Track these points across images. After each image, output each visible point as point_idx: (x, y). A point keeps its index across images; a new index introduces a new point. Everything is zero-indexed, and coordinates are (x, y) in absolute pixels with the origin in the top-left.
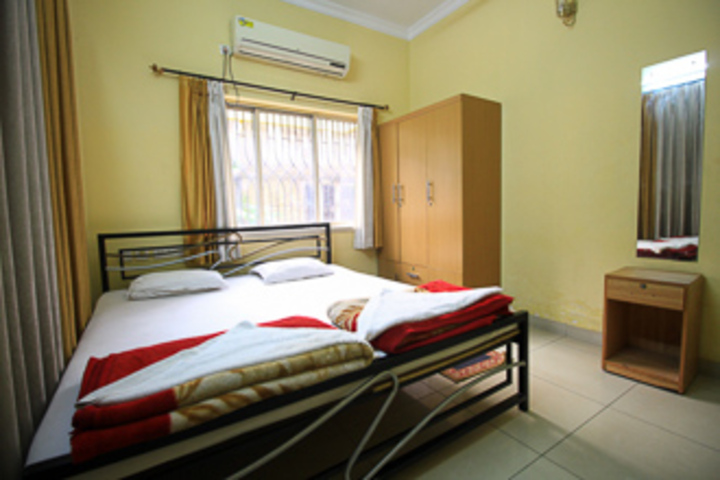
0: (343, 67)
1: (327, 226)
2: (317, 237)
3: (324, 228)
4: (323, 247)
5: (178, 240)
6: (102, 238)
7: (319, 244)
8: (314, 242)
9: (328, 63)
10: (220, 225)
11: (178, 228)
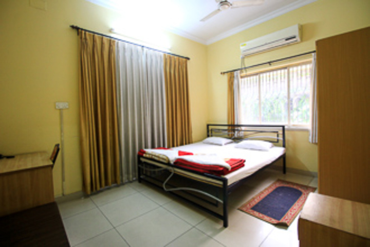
0: (294, 37)
1: (283, 127)
2: (277, 132)
3: (281, 128)
4: (281, 138)
5: (226, 128)
6: (208, 126)
7: (278, 136)
8: (276, 134)
9: (284, 40)
10: (236, 123)
11: (226, 123)
